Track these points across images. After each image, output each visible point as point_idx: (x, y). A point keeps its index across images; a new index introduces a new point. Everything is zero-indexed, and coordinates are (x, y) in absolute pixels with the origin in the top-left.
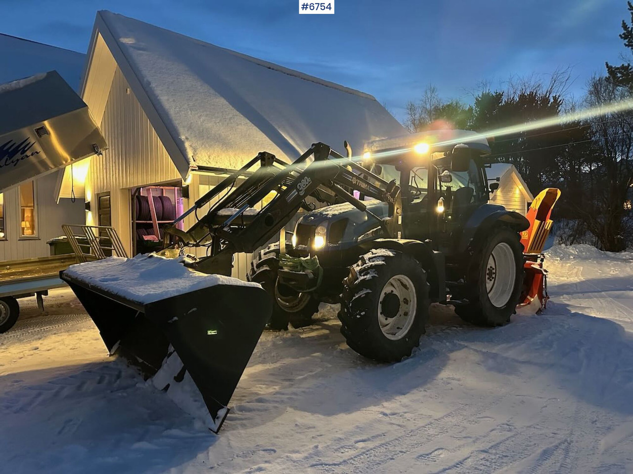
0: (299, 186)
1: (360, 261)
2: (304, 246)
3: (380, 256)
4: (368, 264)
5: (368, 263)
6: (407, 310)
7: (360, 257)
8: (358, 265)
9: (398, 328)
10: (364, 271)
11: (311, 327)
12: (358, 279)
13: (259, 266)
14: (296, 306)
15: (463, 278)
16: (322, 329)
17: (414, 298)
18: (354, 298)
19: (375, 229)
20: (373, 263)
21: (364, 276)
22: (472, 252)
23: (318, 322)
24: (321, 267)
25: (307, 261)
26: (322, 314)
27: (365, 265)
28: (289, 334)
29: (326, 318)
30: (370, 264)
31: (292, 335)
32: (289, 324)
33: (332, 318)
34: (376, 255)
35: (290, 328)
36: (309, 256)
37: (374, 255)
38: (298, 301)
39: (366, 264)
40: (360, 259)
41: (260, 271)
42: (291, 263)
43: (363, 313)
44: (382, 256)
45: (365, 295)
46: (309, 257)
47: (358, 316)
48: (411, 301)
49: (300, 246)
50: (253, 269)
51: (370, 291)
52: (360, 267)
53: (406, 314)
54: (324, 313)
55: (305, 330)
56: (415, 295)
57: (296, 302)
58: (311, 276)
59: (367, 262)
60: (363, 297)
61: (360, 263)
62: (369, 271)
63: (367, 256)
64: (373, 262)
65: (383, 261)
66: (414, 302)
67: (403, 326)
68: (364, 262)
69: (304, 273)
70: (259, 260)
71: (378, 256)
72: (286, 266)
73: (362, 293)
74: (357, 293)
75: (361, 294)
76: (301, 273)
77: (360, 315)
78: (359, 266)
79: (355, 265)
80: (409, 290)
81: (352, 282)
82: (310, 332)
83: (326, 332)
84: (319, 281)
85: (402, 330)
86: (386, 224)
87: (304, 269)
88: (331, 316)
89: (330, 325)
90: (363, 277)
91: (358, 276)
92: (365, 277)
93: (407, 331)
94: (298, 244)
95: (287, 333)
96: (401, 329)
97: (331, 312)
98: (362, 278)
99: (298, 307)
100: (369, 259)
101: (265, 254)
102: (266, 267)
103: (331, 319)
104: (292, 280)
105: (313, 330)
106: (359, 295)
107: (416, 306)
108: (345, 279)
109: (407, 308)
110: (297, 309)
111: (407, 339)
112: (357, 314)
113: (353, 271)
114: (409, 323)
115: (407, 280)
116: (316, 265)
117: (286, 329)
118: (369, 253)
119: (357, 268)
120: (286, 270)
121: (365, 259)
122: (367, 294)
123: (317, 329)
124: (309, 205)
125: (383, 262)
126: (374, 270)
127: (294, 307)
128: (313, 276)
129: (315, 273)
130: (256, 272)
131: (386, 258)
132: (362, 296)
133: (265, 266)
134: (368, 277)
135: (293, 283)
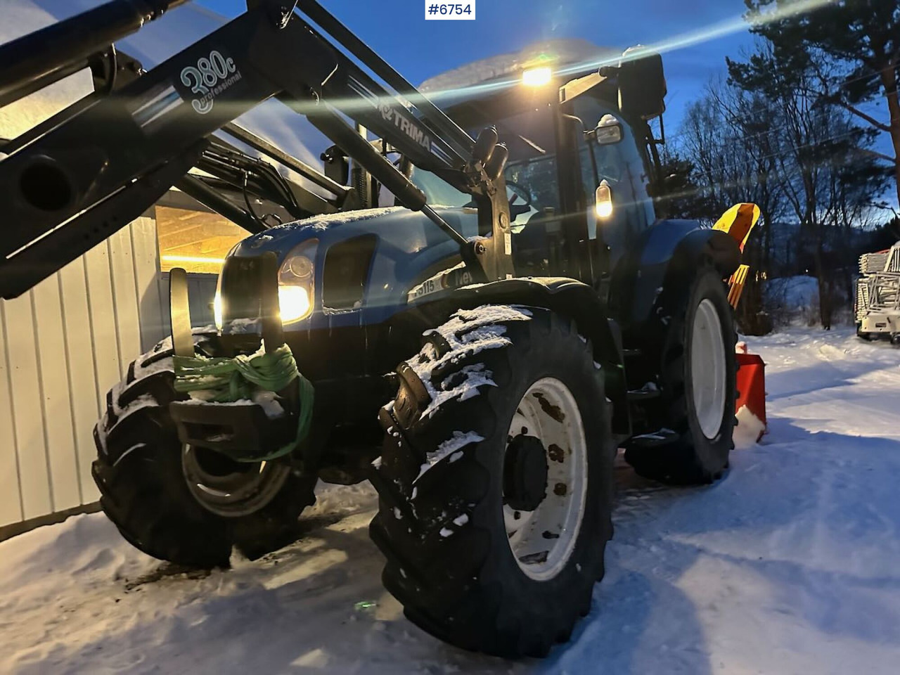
0: (190, 75)
1: (429, 345)
2: (246, 321)
3: (489, 324)
4: (457, 351)
5: (456, 347)
6: (562, 479)
7: (426, 333)
8: (424, 359)
9: (547, 535)
10: (450, 374)
11: (297, 546)
12: (429, 400)
13: (125, 400)
14: (254, 495)
15: (654, 381)
16: (326, 548)
17: (579, 443)
18: (424, 468)
19: (449, 270)
20: (474, 346)
21: (449, 388)
22: (669, 317)
23: (316, 527)
24: (305, 381)
25: (256, 365)
26: (325, 503)
27: (448, 356)
28: (231, 586)
29: (337, 511)
30: (465, 348)
31: (241, 586)
32: (234, 550)
33: (350, 509)
34: (476, 322)
35: (237, 562)
36: (263, 348)
37: (469, 324)
38: (256, 482)
39: (451, 350)
40: (427, 339)
41: (129, 413)
42: (210, 378)
43: (461, 520)
44: (499, 323)
45: (461, 453)
46: (262, 351)
47: (445, 533)
48: (570, 452)
49: (237, 321)
50: (110, 410)
51: (478, 439)
52: (433, 364)
53: (561, 490)
54: (330, 499)
55: (280, 560)
56: (582, 434)
57: (251, 486)
58: (275, 410)
59: (453, 343)
60: (457, 461)
61: (428, 350)
62: (465, 371)
63: (448, 330)
64: (473, 341)
65: (503, 335)
66: (579, 451)
67: (561, 528)
68: (442, 347)
69: (248, 403)
70: (128, 383)
71: (483, 324)
72: (196, 387)
73: (452, 448)
74: (434, 448)
75: (448, 451)
76: (240, 403)
77: (451, 526)
78: (429, 361)
79: (415, 359)
80: (567, 421)
81: (411, 413)
82: (294, 567)
83: (337, 556)
84: (303, 422)
85: (559, 540)
86: (479, 252)
87: (250, 389)
88: (350, 505)
89: (347, 531)
90: (446, 393)
91: (431, 392)
92: (455, 392)
93: (573, 541)
94: (229, 318)
95: (226, 581)
96: (557, 536)
97: (349, 494)
98: (445, 396)
99: (258, 498)
100: (459, 335)
101: (144, 365)
102: (147, 399)
103: (348, 514)
104: (216, 430)
105: (302, 557)
106: (441, 456)
107: (585, 464)
108: (387, 407)
109: (561, 472)
110: (256, 504)
111: (579, 568)
112: (440, 526)
113: (409, 380)
114: (575, 516)
115: (561, 393)
116: (288, 375)
117: (226, 565)
118: (452, 321)
119: (421, 367)
120: (195, 399)
121: (445, 336)
122: (469, 449)
123: (314, 553)
124: (264, 220)
125: (506, 341)
126: (480, 366)
127: (246, 500)
128: (281, 410)
129: (289, 398)
130: (117, 418)
131: (510, 328)
132: (453, 459)
133: (143, 396)
134: (466, 390)
135: (218, 439)
